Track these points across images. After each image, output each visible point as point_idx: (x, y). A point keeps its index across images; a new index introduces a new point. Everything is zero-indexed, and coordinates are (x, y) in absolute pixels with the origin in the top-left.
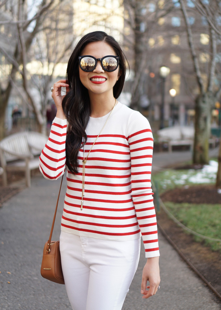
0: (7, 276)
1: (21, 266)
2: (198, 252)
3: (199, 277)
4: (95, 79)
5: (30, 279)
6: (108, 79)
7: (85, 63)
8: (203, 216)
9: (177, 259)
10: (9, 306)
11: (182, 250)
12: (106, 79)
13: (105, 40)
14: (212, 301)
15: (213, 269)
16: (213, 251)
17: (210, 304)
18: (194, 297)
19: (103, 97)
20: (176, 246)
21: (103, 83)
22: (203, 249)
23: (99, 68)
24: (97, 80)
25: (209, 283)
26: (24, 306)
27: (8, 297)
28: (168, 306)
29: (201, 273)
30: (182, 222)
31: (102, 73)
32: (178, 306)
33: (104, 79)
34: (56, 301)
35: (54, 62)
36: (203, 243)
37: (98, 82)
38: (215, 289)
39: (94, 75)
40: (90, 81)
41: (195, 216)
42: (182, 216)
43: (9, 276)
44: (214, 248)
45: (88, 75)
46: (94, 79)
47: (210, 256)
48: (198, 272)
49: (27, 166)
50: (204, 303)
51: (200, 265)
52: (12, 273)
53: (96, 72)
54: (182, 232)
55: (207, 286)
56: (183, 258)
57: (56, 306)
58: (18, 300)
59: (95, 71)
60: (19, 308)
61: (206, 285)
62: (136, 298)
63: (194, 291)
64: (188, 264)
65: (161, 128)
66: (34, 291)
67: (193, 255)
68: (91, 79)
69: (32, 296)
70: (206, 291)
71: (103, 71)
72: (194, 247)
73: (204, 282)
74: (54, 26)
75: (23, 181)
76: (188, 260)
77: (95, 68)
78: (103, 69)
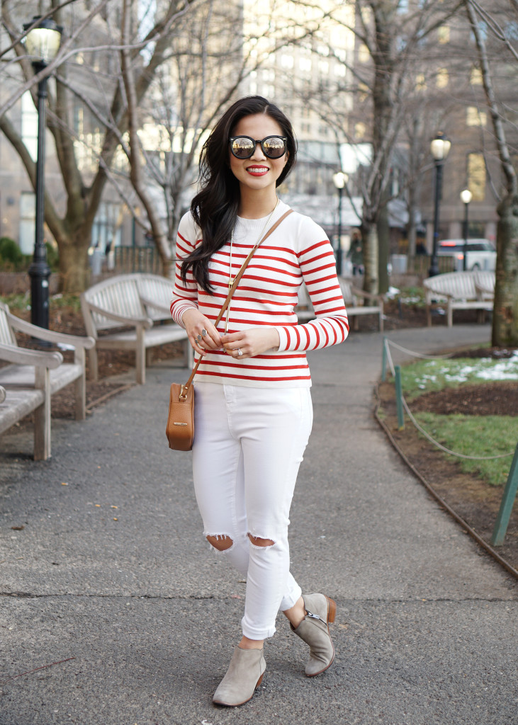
0: (111, 511)
1: (135, 499)
2: (465, 487)
3: (457, 521)
4: (254, 169)
5: (152, 517)
6: (272, 169)
8: (488, 432)
9: (423, 496)
10: (118, 548)
11: (435, 486)
12: (269, 169)
14: (472, 553)
15: (485, 511)
16: (492, 486)
17: (467, 557)
18: (440, 547)
19: (261, 193)
20: (423, 479)
21: (263, 174)
22: (475, 484)
23: (259, 154)
24: (257, 170)
25: (472, 530)
26: (143, 549)
27: (114, 537)
28: (391, 556)
29: (460, 516)
30: (443, 443)
31: (263, 160)
32: (409, 557)
33: (266, 169)
34: (198, 545)
35: (196, 126)
36: (476, 474)
37: (257, 174)
38: (480, 538)
39: (251, 164)
40: (246, 172)
41: (472, 434)
42: (445, 434)
43: (114, 511)
44: (493, 482)
45: (244, 164)
46: (251, 170)
47: (483, 493)
48: (457, 516)
49: (140, 340)
50: (456, 555)
51: (463, 506)
52: (120, 508)
53: (255, 160)
54: (442, 459)
55: (469, 534)
56: (432, 496)
57: (197, 550)
58: (133, 542)
59: (253, 158)
60: (136, 551)
61: (466, 532)
62: (337, 545)
63: (442, 540)
64: (440, 504)
65: (433, 273)
66: (160, 532)
67: (453, 492)
68: (247, 169)
69: (156, 537)
70: (465, 539)
71: (265, 158)
72: (458, 480)
73: (464, 528)
74: (196, 48)
75: (132, 372)
76: (442, 500)
77: (253, 154)
78: (265, 154)
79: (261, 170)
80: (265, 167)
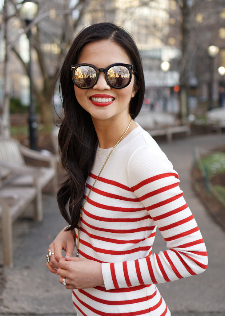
4: (97, 99)
6: (117, 99)
7: (83, 75)
12: (114, 99)
13: (114, 38)
21: (108, 104)
23: (102, 83)
24: (100, 100)
31: (106, 90)
33: (110, 99)
37: (100, 104)
40: (90, 101)
45: (86, 92)
46: (94, 99)
53: (98, 90)
59: (95, 87)
65: (210, 109)
68: (90, 98)
71: (108, 87)
77: (96, 83)
78: (108, 84)
79: (104, 100)
80: (108, 97)
